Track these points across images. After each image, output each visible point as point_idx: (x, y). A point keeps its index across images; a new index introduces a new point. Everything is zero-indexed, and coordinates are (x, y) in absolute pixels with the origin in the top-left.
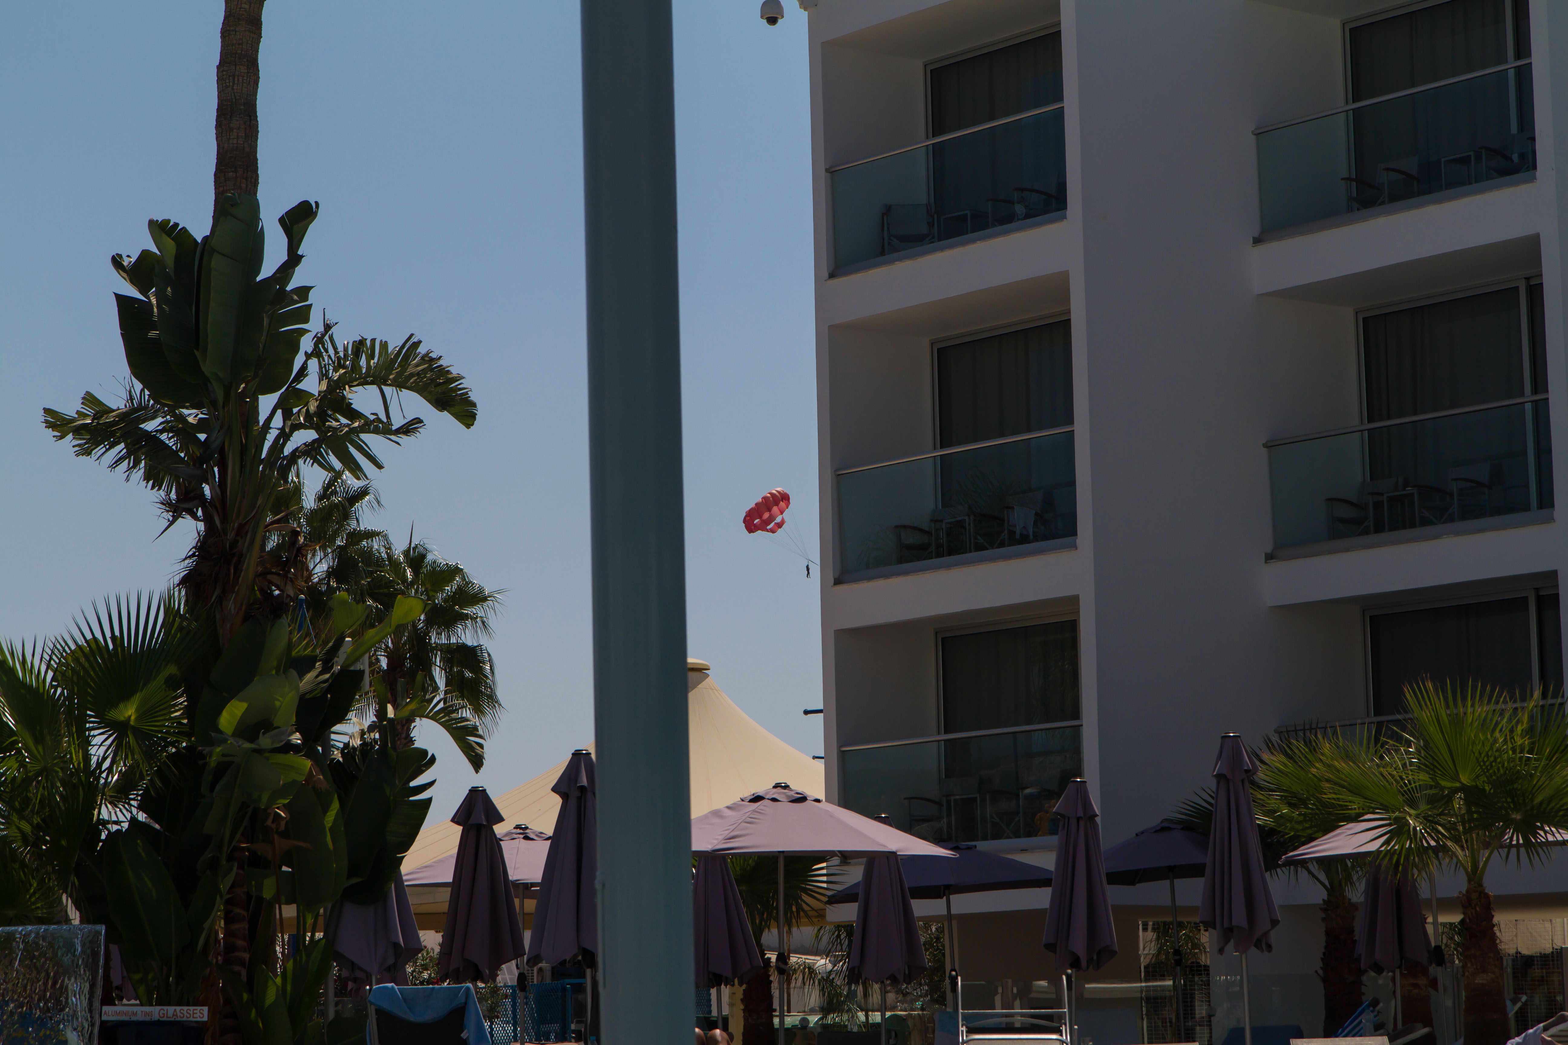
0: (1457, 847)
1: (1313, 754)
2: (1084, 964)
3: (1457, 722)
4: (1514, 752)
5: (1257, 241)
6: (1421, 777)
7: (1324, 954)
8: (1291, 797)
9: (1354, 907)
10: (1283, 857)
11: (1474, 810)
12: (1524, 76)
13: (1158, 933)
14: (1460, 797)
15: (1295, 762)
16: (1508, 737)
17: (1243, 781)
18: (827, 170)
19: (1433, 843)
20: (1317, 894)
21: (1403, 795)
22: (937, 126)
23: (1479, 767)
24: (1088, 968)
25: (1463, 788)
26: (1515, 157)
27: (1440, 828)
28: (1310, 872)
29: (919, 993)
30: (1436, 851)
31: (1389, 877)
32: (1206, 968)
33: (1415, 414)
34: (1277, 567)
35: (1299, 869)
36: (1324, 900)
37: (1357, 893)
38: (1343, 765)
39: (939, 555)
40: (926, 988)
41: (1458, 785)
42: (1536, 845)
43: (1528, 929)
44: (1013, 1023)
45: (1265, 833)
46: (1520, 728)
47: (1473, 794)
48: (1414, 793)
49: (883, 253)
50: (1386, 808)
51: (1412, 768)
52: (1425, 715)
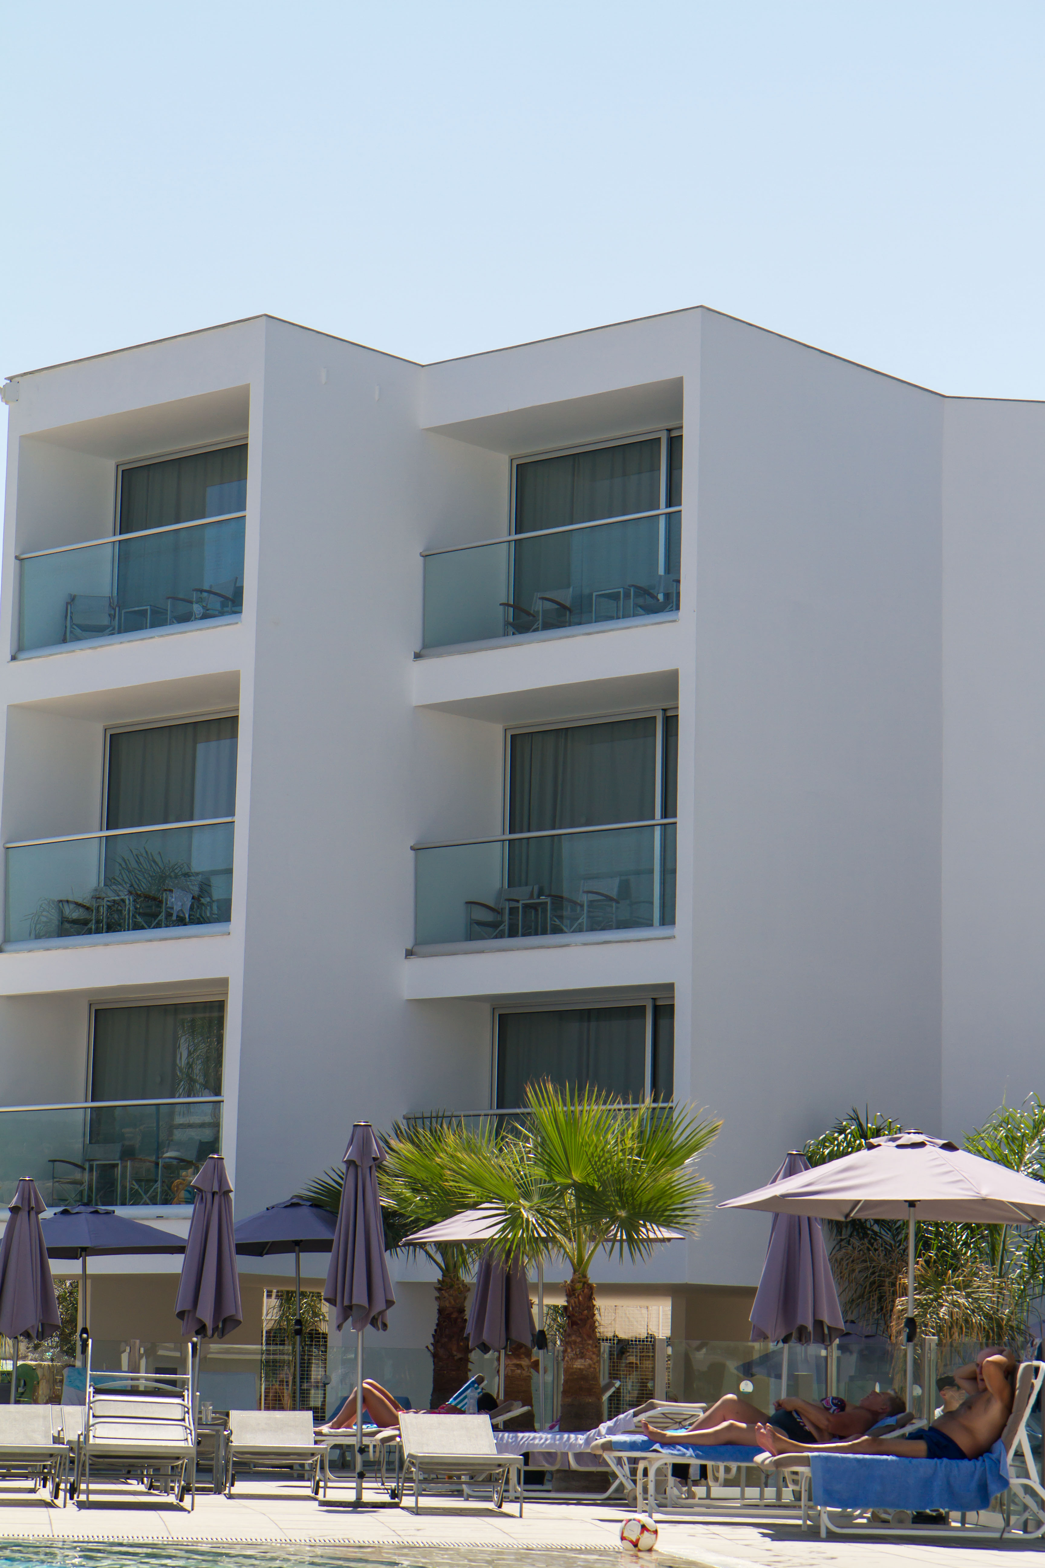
0: (565, 1239)
1: (438, 1144)
2: (209, 1332)
3: (573, 1121)
4: (624, 1154)
5: (418, 656)
6: (536, 1172)
7: (436, 1331)
8: (414, 1183)
9: (466, 1288)
10: (404, 1239)
11: (583, 1205)
12: (674, 522)
13: (282, 1300)
14: (571, 1194)
15: (421, 1150)
16: (619, 1140)
17: (370, 1168)
18: (16, 558)
19: (543, 1235)
20: (433, 1274)
21: (520, 1188)
22: (126, 523)
23: (590, 1166)
24: (213, 1335)
25: (575, 1185)
26: (661, 597)
27: (551, 1221)
28: (427, 1253)
29: (50, 1345)
30: (545, 1241)
31: (501, 1264)
32: (325, 1336)
33: (554, 828)
34: (416, 963)
35: (417, 1249)
36: (438, 1280)
37: (470, 1275)
38: (465, 1156)
39: (98, 931)
40: (57, 1339)
41: (570, 1181)
42: (638, 1241)
43: (626, 1314)
44: (138, 1386)
45: (388, 1215)
46: (630, 1132)
47: (583, 1192)
48: (529, 1186)
49: (64, 641)
50: (502, 1199)
51: (529, 1163)
52: (544, 1114)
